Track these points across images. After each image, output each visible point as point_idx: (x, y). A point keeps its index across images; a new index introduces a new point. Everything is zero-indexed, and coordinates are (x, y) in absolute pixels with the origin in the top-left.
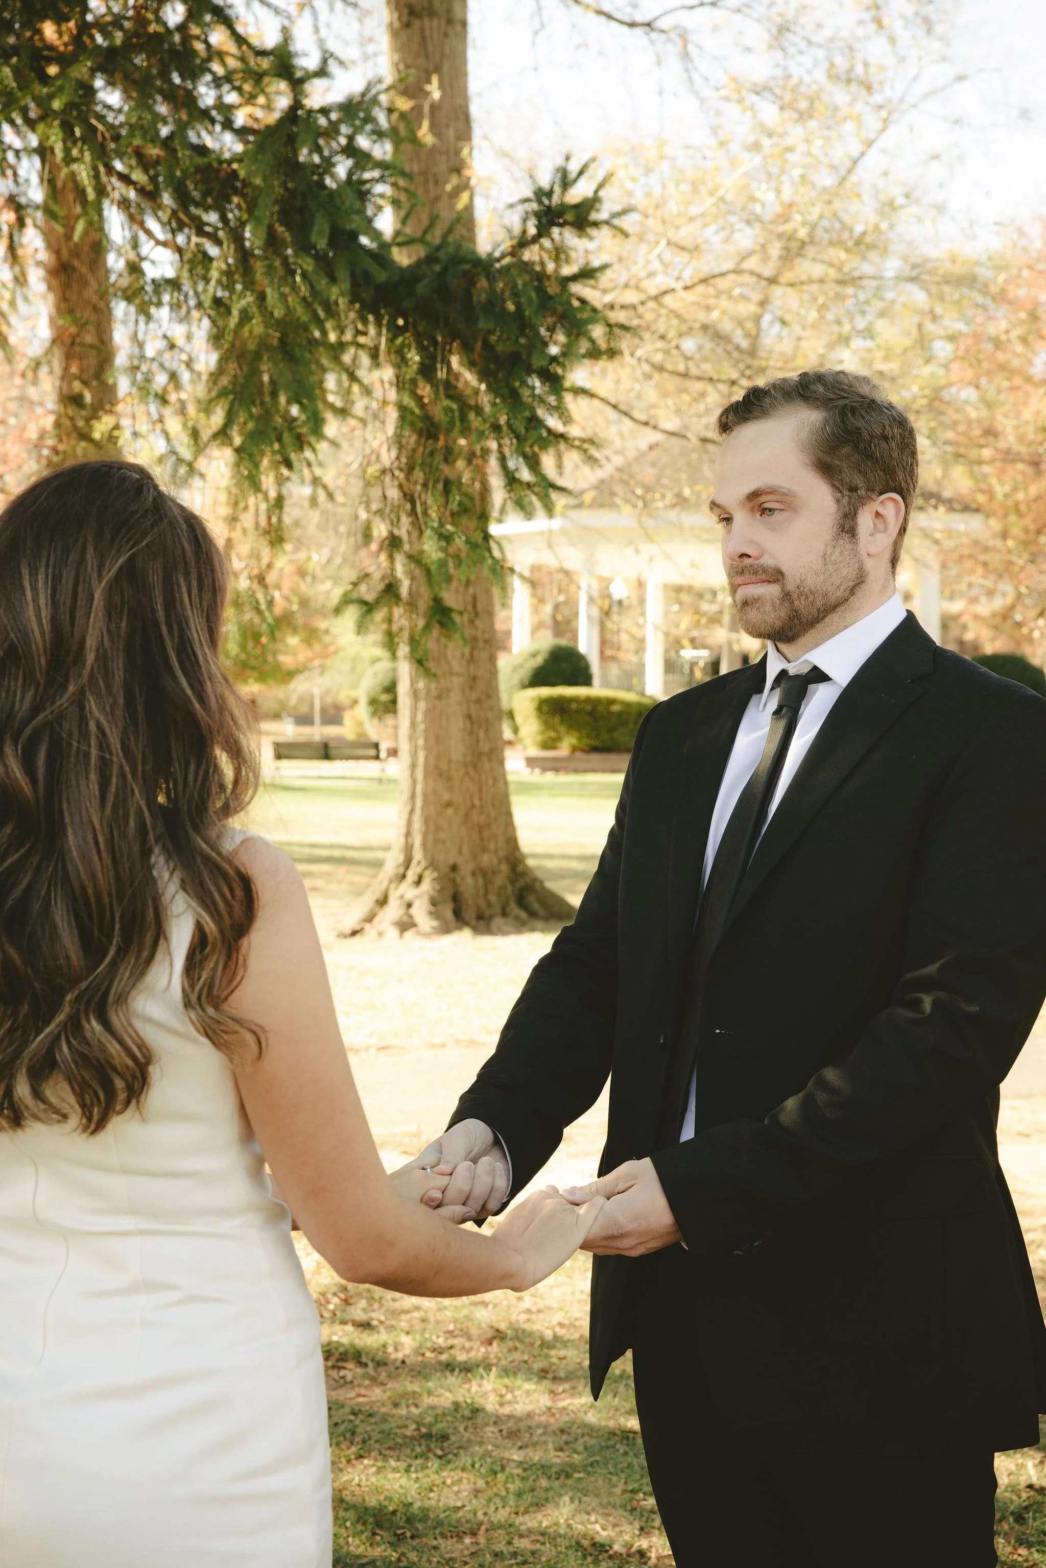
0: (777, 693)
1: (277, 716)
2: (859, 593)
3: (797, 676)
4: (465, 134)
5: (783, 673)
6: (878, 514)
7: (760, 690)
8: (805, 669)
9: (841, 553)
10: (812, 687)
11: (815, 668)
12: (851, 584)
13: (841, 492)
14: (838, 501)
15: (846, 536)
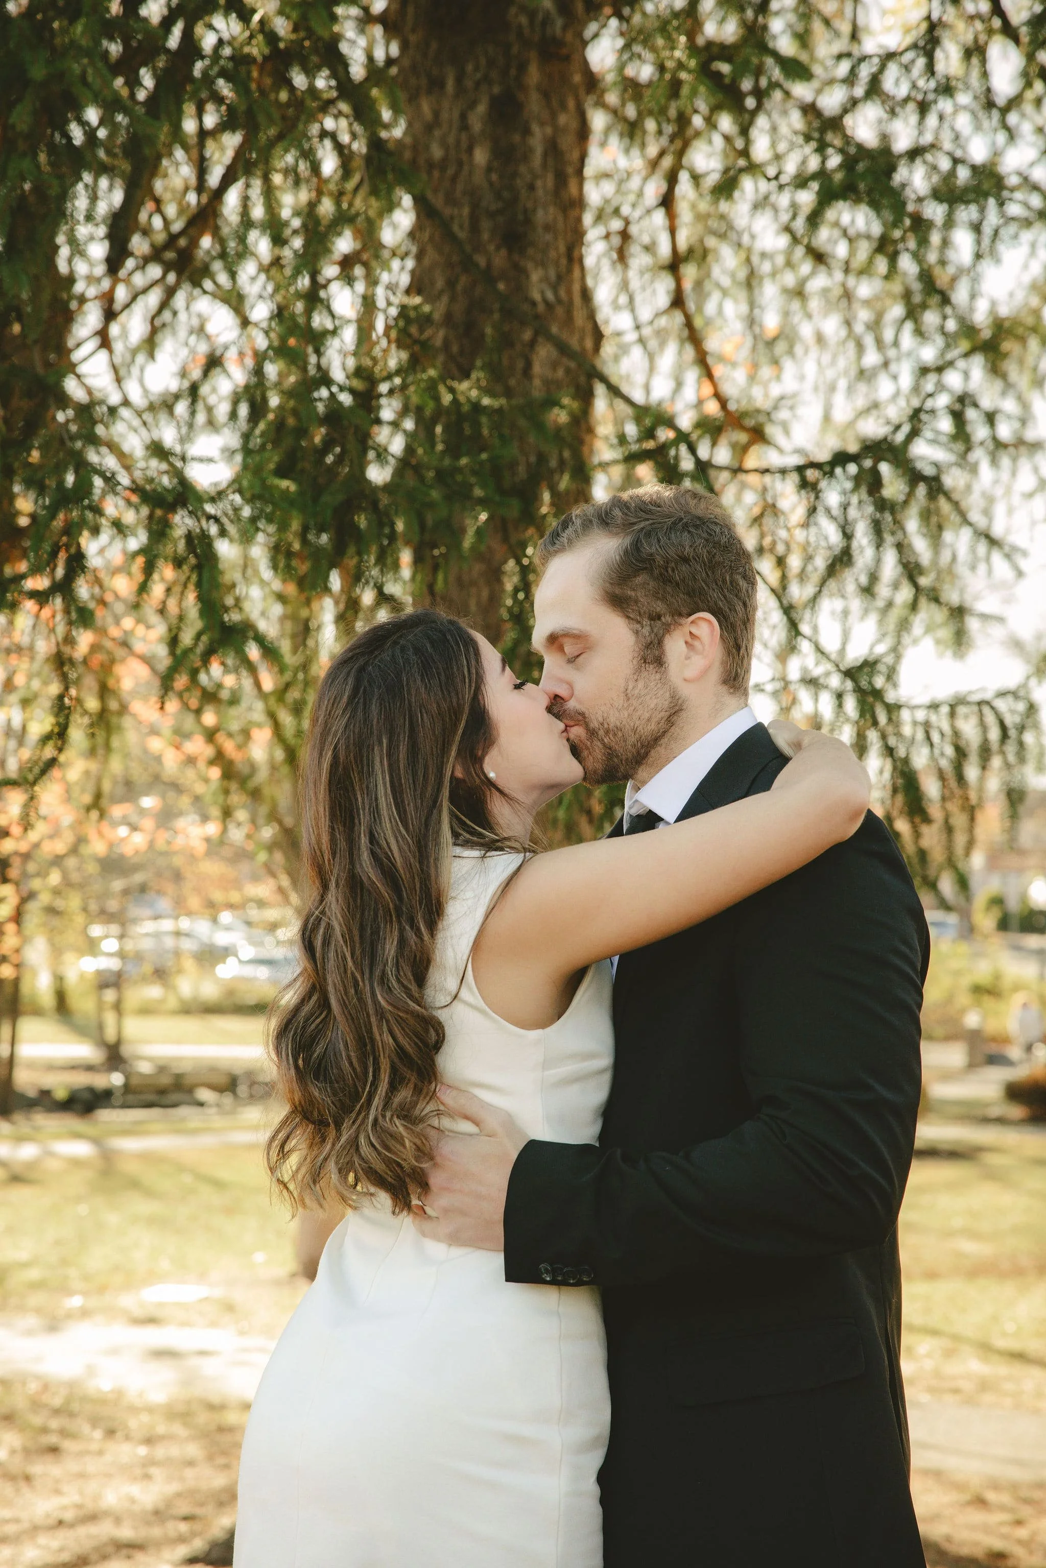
3: (638, 816)
6: (690, 636)
11: (649, 812)
12: (666, 714)
15: (651, 667)
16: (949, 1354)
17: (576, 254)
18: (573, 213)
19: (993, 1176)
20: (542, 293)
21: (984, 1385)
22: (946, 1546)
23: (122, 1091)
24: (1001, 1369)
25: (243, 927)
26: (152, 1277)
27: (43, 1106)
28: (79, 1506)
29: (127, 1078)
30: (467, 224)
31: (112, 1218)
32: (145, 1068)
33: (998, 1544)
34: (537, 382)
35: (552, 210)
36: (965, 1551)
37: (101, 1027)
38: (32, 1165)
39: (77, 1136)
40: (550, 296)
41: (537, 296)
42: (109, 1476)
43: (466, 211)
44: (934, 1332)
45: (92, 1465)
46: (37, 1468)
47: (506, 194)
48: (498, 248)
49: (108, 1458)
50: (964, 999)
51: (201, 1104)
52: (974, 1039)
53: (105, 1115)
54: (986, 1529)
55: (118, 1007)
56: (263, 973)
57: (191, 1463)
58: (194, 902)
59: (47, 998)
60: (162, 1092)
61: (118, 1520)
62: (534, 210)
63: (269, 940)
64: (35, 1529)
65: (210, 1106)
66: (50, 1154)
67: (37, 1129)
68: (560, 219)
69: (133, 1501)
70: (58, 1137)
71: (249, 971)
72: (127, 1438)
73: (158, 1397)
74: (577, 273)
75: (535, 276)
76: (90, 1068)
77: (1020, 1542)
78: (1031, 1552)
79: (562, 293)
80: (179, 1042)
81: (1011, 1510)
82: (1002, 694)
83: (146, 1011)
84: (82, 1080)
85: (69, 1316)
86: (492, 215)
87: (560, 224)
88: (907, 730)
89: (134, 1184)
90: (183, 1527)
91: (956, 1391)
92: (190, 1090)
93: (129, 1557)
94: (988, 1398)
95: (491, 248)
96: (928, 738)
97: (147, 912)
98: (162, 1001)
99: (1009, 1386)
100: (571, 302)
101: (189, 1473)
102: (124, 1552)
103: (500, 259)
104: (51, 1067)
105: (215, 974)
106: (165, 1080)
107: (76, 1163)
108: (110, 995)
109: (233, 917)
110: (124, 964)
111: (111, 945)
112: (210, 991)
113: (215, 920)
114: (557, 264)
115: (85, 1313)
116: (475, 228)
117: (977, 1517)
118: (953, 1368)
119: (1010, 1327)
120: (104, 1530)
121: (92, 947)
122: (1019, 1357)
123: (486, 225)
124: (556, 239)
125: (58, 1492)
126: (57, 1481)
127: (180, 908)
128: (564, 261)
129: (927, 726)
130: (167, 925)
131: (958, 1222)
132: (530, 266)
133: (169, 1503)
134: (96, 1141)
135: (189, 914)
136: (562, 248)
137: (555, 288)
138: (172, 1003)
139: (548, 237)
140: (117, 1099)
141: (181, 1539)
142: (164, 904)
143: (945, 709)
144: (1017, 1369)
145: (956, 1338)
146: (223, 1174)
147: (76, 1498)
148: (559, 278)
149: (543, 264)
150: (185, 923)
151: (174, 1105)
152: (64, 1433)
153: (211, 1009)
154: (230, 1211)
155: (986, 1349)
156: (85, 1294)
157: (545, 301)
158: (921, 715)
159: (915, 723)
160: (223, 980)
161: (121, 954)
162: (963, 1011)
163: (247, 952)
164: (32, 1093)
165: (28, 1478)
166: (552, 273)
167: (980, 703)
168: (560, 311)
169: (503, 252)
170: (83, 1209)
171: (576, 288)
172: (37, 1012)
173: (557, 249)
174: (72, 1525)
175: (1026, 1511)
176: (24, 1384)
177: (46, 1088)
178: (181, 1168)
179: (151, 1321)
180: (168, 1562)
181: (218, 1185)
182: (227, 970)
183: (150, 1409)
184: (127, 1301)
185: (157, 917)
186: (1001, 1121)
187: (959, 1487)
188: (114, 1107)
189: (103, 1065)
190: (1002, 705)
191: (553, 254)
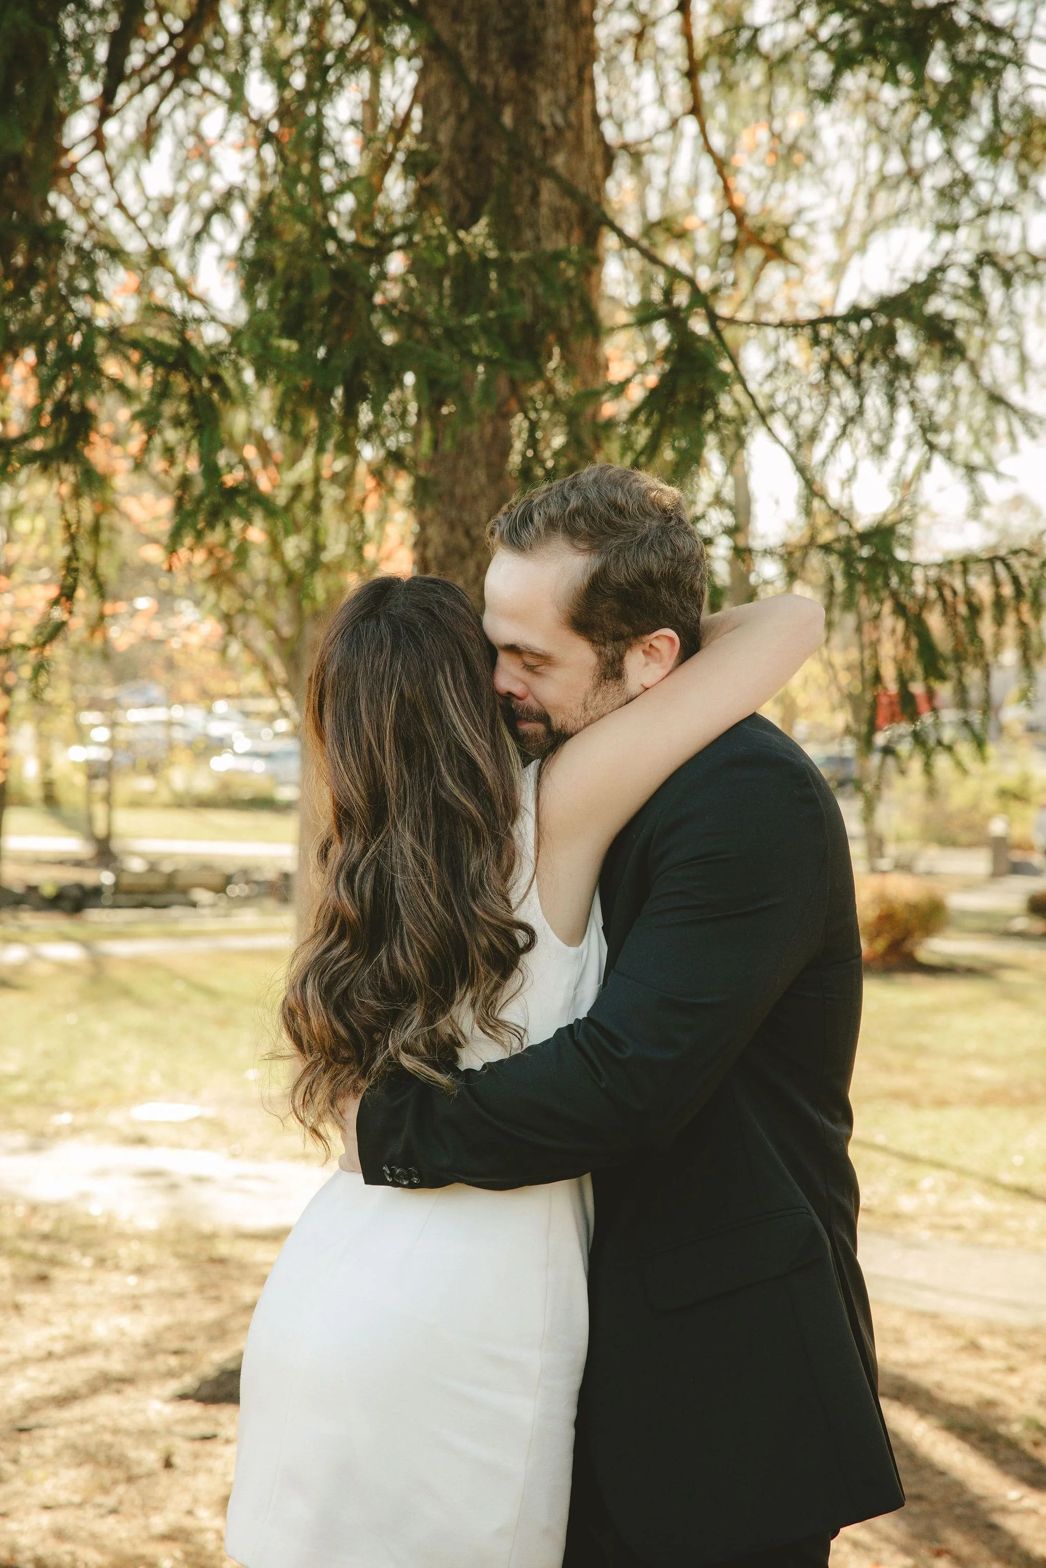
16: (953, 1189)
17: (586, 76)
18: (584, 32)
19: (1010, 995)
20: (552, 116)
21: (987, 1223)
22: (937, 1393)
23: (113, 890)
24: (1008, 1206)
25: (240, 717)
26: (142, 1095)
27: (30, 904)
28: (67, 1337)
29: (118, 876)
30: (474, 43)
31: (102, 1028)
32: (136, 865)
33: (989, 1392)
34: (545, 210)
35: (563, 28)
36: (956, 1399)
37: (90, 819)
38: (19, 969)
39: (66, 938)
40: (559, 119)
41: (545, 119)
42: (99, 1306)
43: (473, 29)
44: (939, 1165)
45: (83, 1294)
46: (26, 1298)
47: (515, 12)
48: (506, 69)
49: (98, 1287)
50: (990, 804)
51: (194, 905)
52: (999, 846)
53: (94, 915)
54: (979, 1377)
55: (108, 799)
56: (259, 766)
57: (181, 1295)
58: (188, 690)
59: (35, 792)
60: (152, 892)
61: (107, 1352)
62: (544, 29)
63: (266, 733)
64: (25, 1361)
65: (203, 906)
66: (38, 957)
67: (25, 929)
68: (571, 37)
69: (122, 1333)
70: (46, 938)
71: (245, 764)
72: (117, 1267)
73: (149, 1222)
74: (587, 95)
75: (545, 98)
76: (78, 863)
77: (1011, 1390)
78: (1022, 1400)
79: (572, 117)
80: (172, 837)
81: (1005, 1357)
82: (1015, 552)
83: (137, 803)
84: (71, 876)
85: (58, 1134)
86: (500, 33)
87: (571, 44)
88: (919, 589)
89: (125, 992)
90: (173, 1361)
91: (958, 1228)
92: (184, 891)
93: (118, 1392)
94: (990, 1237)
95: (499, 68)
96: (941, 595)
97: (139, 700)
98: (153, 793)
99: (1012, 1224)
100: (581, 127)
101: (180, 1305)
102: (115, 1386)
103: (508, 80)
104: (39, 861)
105: (209, 767)
106: (156, 881)
107: (65, 967)
108: (100, 786)
109: (229, 706)
110: (115, 753)
111: (101, 734)
112: (203, 784)
113: (210, 711)
114: (567, 86)
115: (75, 1130)
116: (482, 48)
117: (970, 1363)
118: (957, 1204)
119: (1018, 1160)
120: (95, 1363)
121: (81, 735)
122: (1025, 1192)
123: (494, 44)
124: (566, 59)
125: (47, 1322)
126: (47, 1311)
127: (173, 698)
128: (574, 83)
129: (939, 585)
130: (160, 714)
131: (971, 1046)
132: (539, 88)
133: (159, 1336)
134: (85, 944)
135: (183, 702)
136: (573, 69)
137: (564, 111)
138: (165, 796)
139: (558, 57)
140: (107, 898)
141: (171, 1374)
142: (156, 692)
143: (958, 568)
144: (1023, 1206)
145: (961, 1171)
146: (218, 983)
147: (65, 1329)
148: (570, 100)
149: (552, 86)
150: (178, 712)
151: (165, 906)
152: (53, 1261)
153: (204, 803)
154: (223, 1022)
155: (991, 1183)
156: (74, 1110)
157: (555, 126)
158: (933, 573)
159: (927, 583)
160: (218, 772)
161: (111, 744)
162: (989, 817)
163: (242, 744)
164: (18, 889)
165: (17, 1307)
166: (562, 96)
167: (992, 561)
168: (569, 135)
169: (512, 73)
170: (71, 1018)
171: (587, 111)
172: (24, 802)
173: (567, 71)
174: (62, 1358)
175: (1020, 1357)
176: (13, 1206)
177: (33, 882)
178: (173, 975)
179: (141, 1141)
180: (158, 1397)
181: (212, 994)
182: (221, 763)
183: (140, 1237)
184: (116, 1118)
185: (149, 705)
186: (1022, 935)
187: (953, 1331)
188: (104, 907)
189: (91, 859)
190: (1017, 564)
191: (562, 75)
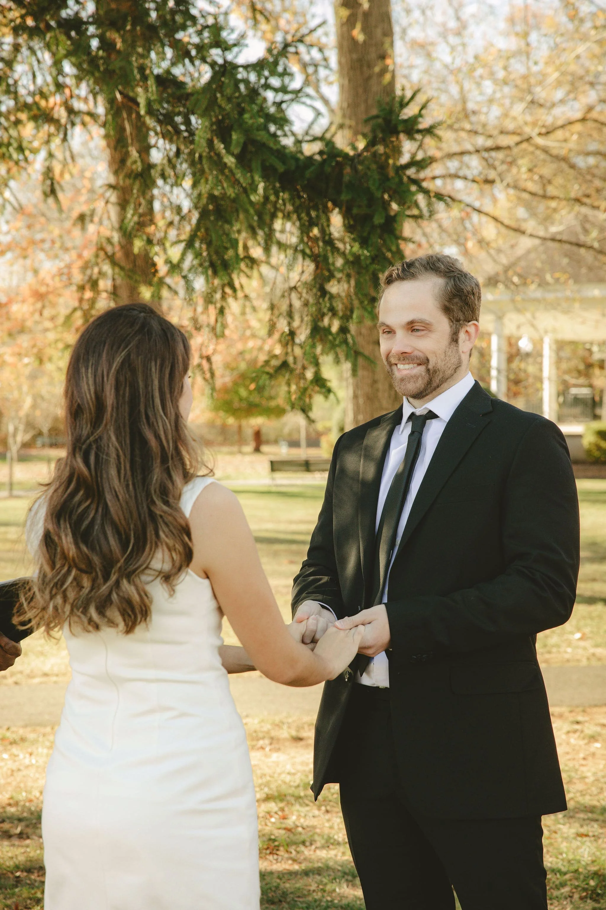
0: (410, 424)
1: (276, 442)
2: (458, 372)
3: (420, 416)
4: (389, 33)
5: (413, 414)
6: (467, 331)
7: (399, 423)
8: (425, 412)
9: (452, 352)
10: (428, 421)
11: (430, 411)
12: (455, 366)
13: (452, 322)
14: (451, 327)
15: (454, 343)
